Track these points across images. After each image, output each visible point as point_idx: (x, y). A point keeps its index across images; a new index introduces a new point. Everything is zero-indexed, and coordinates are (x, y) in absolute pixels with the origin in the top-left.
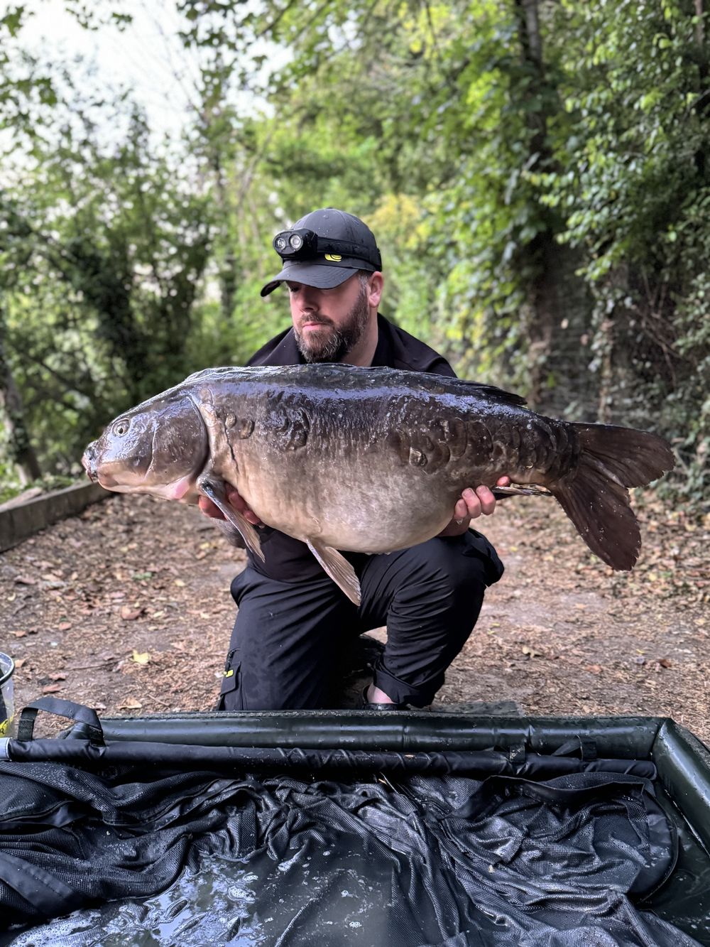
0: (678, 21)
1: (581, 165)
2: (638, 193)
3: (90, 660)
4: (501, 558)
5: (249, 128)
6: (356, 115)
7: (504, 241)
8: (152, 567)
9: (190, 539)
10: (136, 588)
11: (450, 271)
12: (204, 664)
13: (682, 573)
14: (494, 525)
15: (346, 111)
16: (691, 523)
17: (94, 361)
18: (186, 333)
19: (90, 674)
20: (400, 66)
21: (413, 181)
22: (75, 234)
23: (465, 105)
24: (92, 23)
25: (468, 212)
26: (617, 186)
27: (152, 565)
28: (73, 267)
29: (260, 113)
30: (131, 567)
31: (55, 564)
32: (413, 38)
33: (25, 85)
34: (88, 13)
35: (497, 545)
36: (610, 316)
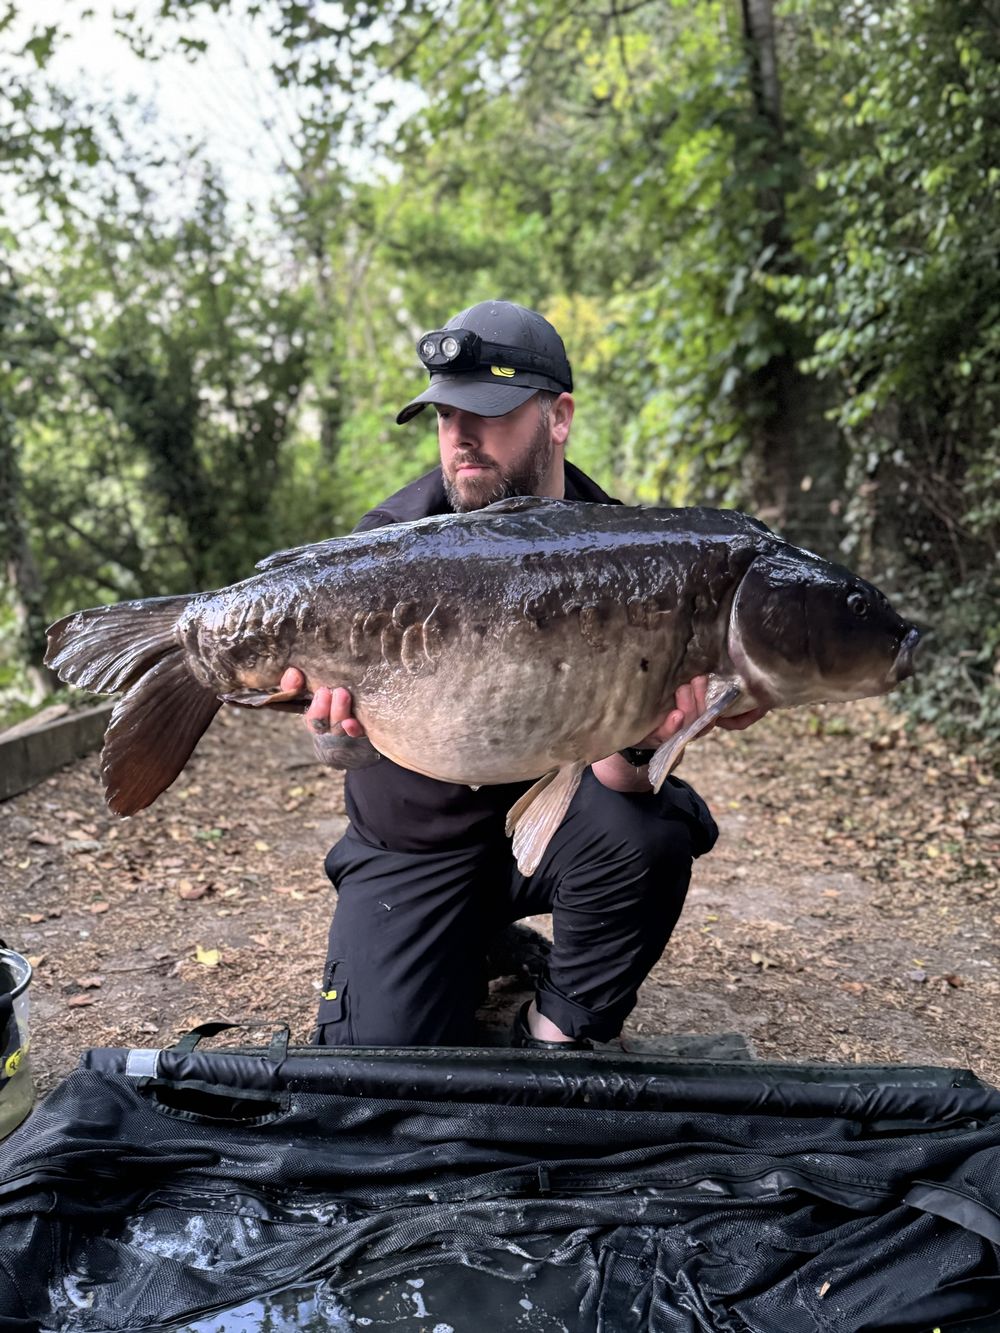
0: (978, 68)
1: (836, 265)
2: (916, 306)
3: (135, 958)
4: (716, 819)
5: (366, 198)
6: (515, 183)
7: (723, 367)
8: (223, 822)
9: (276, 781)
10: (200, 853)
11: (643, 405)
12: (297, 968)
13: (974, 846)
14: (705, 768)
15: (503, 178)
16: (985, 772)
17: (142, 521)
18: (272, 486)
19: (134, 979)
20: (580, 117)
21: (593, 277)
22: (120, 343)
23: (671, 176)
24: (151, 52)
25: (672, 324)
26: (888, 296)
27: (222, 818)
28: (116, 390)
29: (380, 177)
30: (192, 821)
31: (86, 815)
32: (597, 78)
33: (55, 135)
34: (145, 36)
35: (711, 798)
36: (872, 476)
